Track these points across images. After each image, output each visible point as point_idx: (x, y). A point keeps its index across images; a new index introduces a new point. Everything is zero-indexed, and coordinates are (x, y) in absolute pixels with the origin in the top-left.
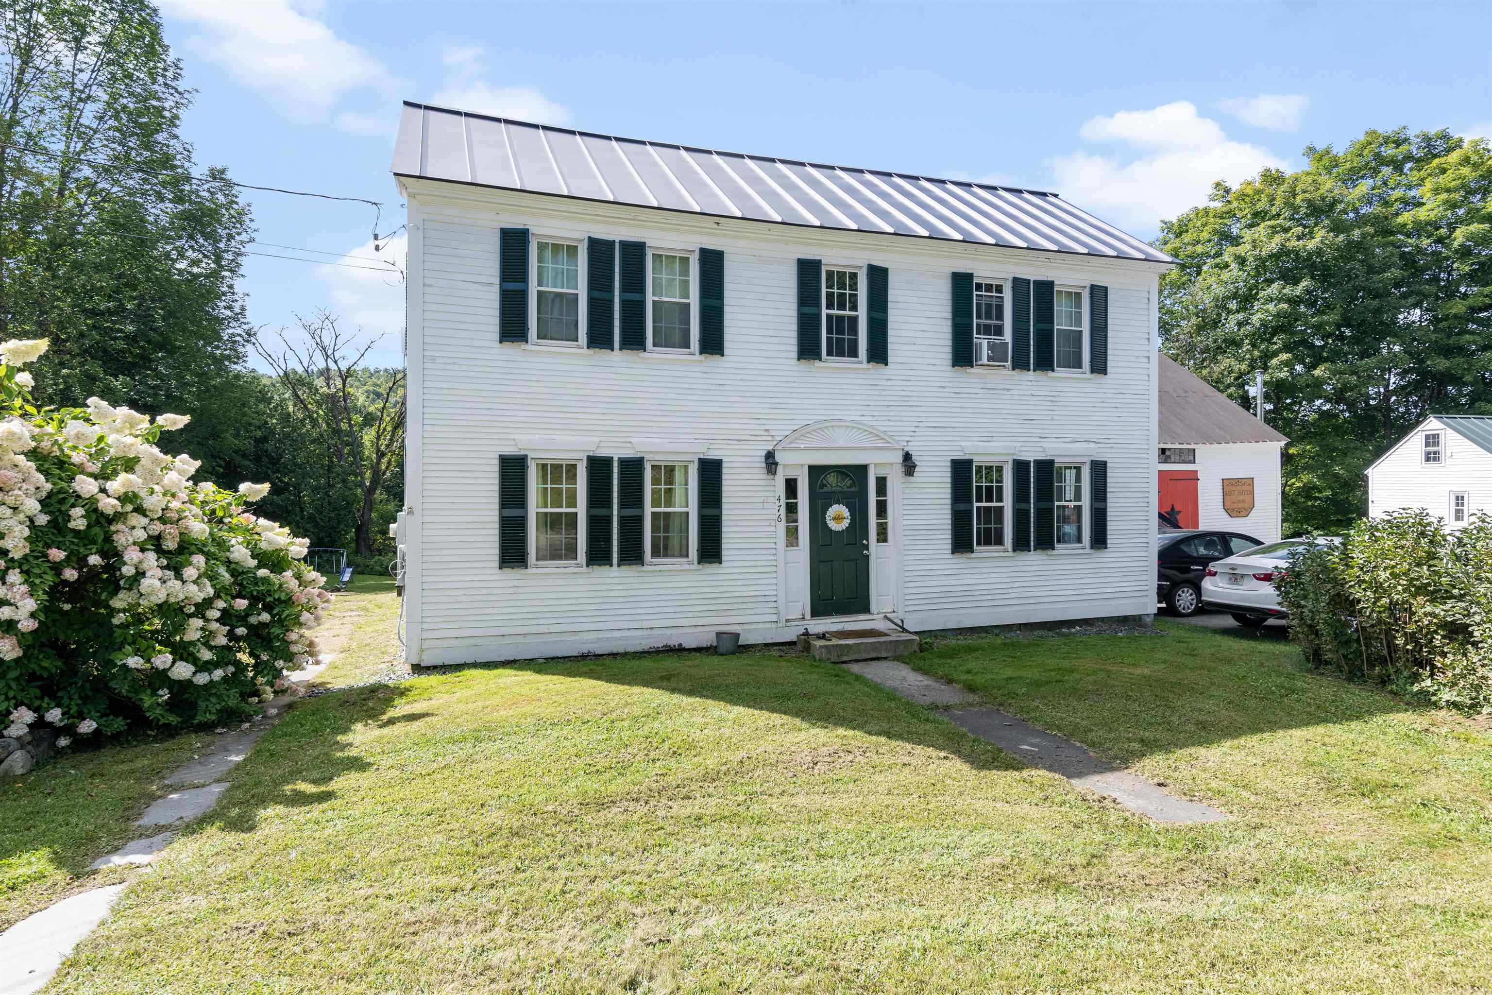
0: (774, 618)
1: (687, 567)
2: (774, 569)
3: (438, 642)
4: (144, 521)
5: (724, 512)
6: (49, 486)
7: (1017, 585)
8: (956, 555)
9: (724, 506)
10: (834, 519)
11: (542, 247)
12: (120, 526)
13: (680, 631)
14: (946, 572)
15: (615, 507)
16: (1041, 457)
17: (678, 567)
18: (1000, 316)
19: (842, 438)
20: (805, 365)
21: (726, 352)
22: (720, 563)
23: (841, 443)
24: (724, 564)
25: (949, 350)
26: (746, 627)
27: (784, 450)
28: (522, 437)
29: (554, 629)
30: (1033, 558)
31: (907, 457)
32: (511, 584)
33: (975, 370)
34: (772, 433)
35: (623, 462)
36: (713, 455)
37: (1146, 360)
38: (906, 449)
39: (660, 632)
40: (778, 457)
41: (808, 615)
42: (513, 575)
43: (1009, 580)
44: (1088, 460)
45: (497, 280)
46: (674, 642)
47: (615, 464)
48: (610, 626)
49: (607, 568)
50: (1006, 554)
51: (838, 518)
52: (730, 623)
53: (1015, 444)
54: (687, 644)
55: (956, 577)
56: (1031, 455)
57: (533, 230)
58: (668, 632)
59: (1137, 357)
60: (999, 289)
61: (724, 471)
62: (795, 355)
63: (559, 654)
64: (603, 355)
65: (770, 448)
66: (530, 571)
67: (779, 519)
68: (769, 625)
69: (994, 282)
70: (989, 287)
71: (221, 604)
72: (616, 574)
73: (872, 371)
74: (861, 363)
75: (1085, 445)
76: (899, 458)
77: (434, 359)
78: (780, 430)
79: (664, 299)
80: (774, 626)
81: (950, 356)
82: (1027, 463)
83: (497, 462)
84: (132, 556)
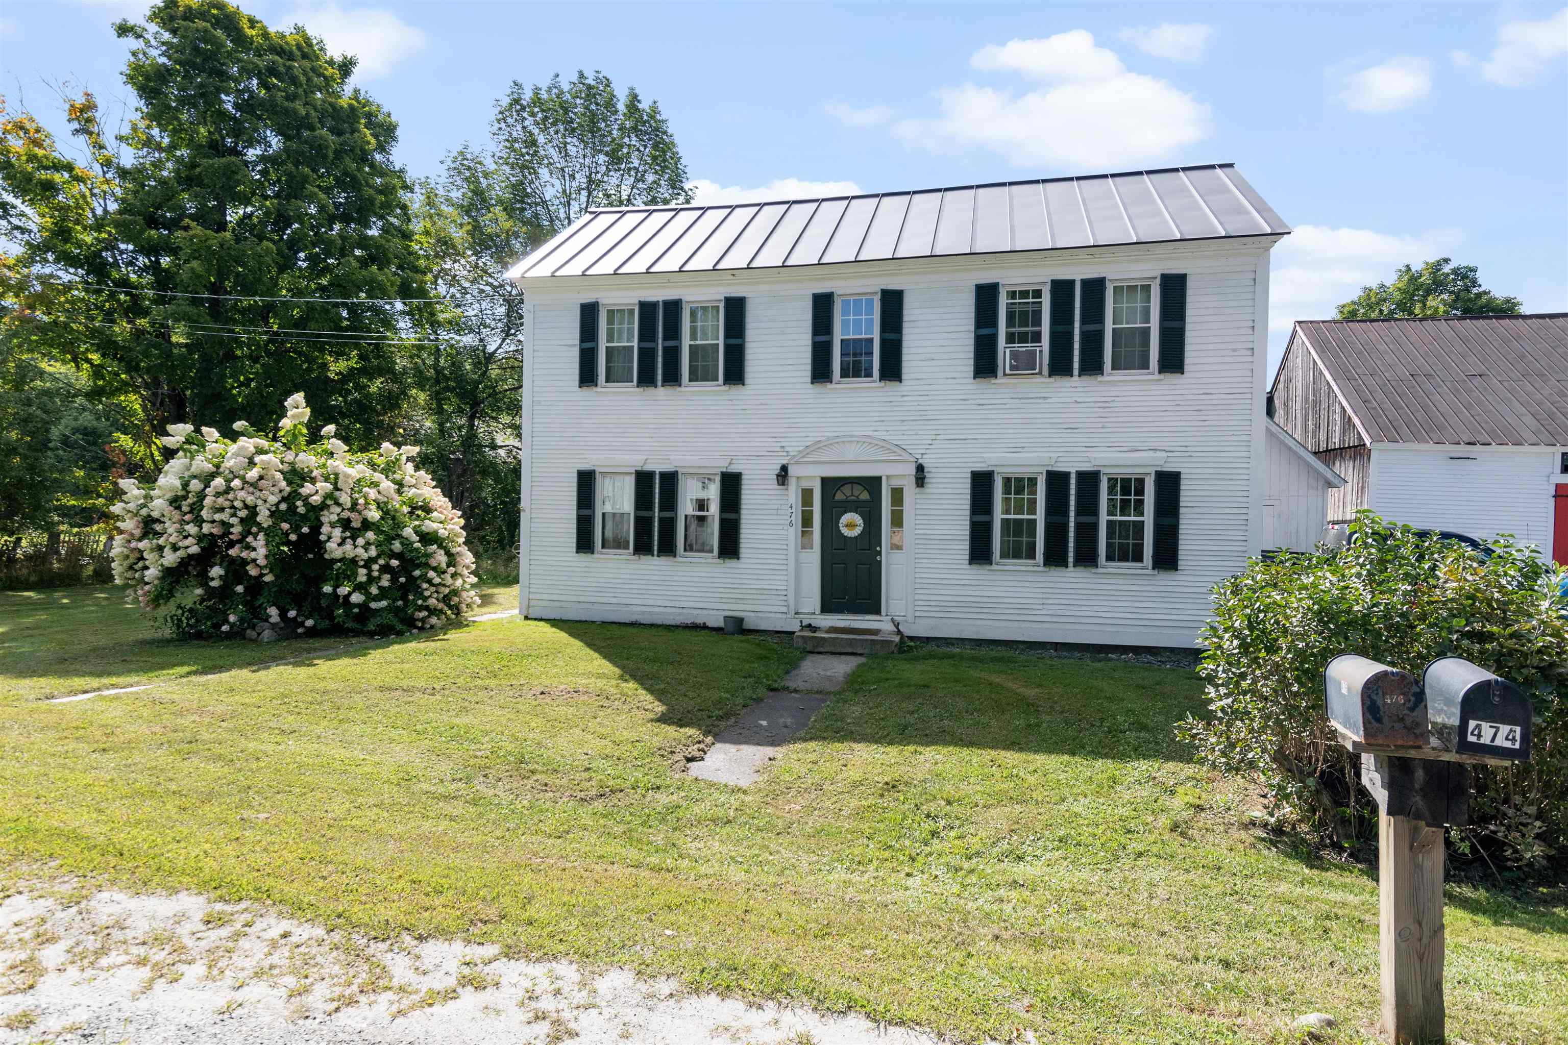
0: (784, 609)
1: (710, 560)
2: (784, 567)
3: (540, 603)
4: (338, 510)
5: (743, 517)
6: (288, 489)
7: (1051, 602)
8: (974, 566)
9: (743, 512)
10: (847, 526)
11: (611, 313)
12: (325, 512)
13: (705, 612)
14: (962, 582)
15: (657, 510)
16: (1086, 467)
17: (703, 560)
18: (1038, 322)
19: (851, 452)
20: (818, 388)
21: (747, 381)
22: (738, 558)
23: (850, 457)
24: (742, 560)
25: (972, 362)
26: (760, 615)
27: (797, 463)
28: (595, 457)
29: (614, 601)
30: (1073, 575)
31: (920, 468)
32: (584, 564)
33: (1001, 380)
34: (787, 449)
35: (663, 475)
36: (734, 469)
37: (1249, 353)
38: (920, 461)
39: (689, 611)
40: (792, 471)
41: (818, 610)
42: (584, 558)
43: (1041, 596)
44: (1152, 471)
45: (577, 342)
46: (700, 621)
47: (657, 477)
48: (651, 602)
49: (650, 557)
50: (1036, 568)
51: (850, 526)
52: (737, 609)
53: (1052, 455)
54: (711, 624)
55: (974, 588)
56: (1072, 465)
57: (601, 301)
58: (695, 612)
59: (1234, 350)
60: (1038, 294)
61: (743, 482)
62: (809, 380)
63: (616, 620)
64: (650, 391)
65: (784, 462)
66: (596, 556)
67: (791, 524)
68: (780, 616)
69: (1031, 288)
70: (1024, 294)
71: (381, 562)
72: (657, 563)
73: (886, 389)
74: (874, 382)
75: (1151, 454)
76: (912, 470)
77: (539, 402)
78: (795, 446)
79: (698, 342)
80: (784, 616)
81: (972, 368)
82: (1067, 475)
83: (576, 475)
84: (325, 529)
